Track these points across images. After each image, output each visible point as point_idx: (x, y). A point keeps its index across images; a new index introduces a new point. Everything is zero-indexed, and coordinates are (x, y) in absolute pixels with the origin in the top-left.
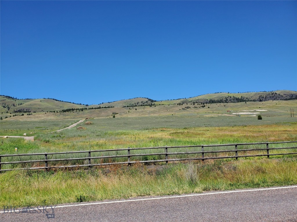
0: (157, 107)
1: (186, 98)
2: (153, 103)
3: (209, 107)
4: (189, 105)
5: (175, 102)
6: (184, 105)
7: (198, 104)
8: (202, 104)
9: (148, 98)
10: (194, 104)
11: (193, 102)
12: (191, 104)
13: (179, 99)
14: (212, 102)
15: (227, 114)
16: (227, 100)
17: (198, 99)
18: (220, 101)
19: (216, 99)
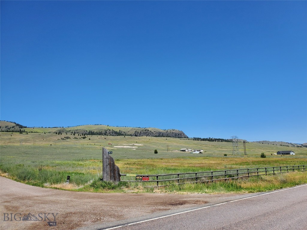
0: (30, 135)
1: (63, 127)
2: (22, 129)
3: (90, 139)
4: (69, 135)
5: (50, 130)
6: (64, 135)
7: (79, 135)
8: (82, 135)
9: (15, 123)
10: (74, 135)
11: (71, 132)
12: (71, 134)
13: (56, 127)
14: (92, 133)
15: (109, 147)
16: (106, 132)
17: (76, 129)
18: (100, 134)
19: (95, 131)
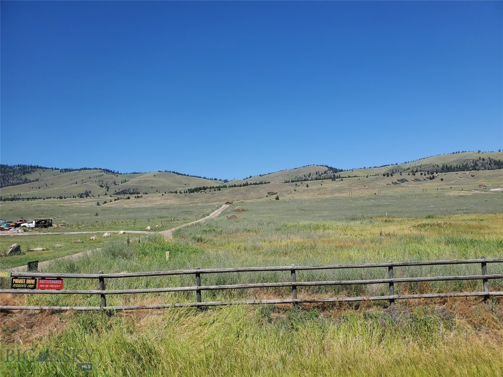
0: (346, 181)
1: (397, 164)
2: (336, 175)
3: (442, 180)
4: (405, 176)
5: (377, 171)
6: (396, 177)
7: (422, 174)
8: (428, 173)
9: (327, 167)
10: (414, 175)
11: (411, 170)
12: (409, 174)
13: (385, 166)
14: (447, 169)
15: (480, 190)
16: (476, 165)
17: (419, 164)
18: (464, 168)
19: (455, 165)
